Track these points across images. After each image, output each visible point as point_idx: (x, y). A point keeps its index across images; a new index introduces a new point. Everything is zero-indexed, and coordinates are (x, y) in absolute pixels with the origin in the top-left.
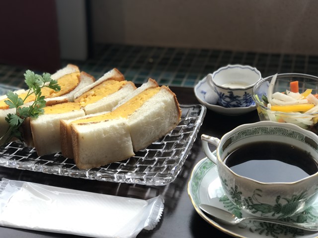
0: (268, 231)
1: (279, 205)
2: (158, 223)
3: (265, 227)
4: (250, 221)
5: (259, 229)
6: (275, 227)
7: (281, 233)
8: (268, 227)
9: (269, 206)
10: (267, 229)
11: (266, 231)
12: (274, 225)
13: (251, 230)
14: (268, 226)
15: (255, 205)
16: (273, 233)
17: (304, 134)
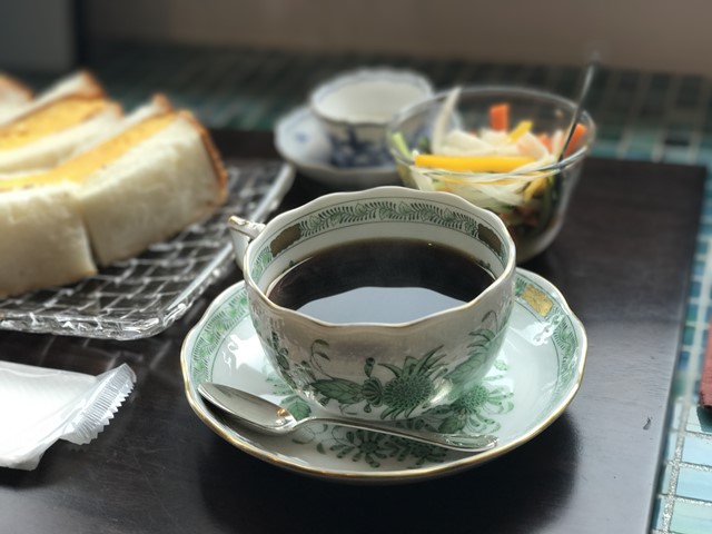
0: (362, 452)
1: (375, 382)
2: (105, 427)
3: (358, 442)
4: (326, 427)
5: (342, 446)
6: (381, 443)
7: (391, 456)
8: (363, 442)
9: (352, 385)
10: (359, 447)
11: (357, 451)
12: (380, 436)
13: (320, 449)
14: (366, 439)
15: (320, 382)
16: (372, 456)
17: (476, 219)
